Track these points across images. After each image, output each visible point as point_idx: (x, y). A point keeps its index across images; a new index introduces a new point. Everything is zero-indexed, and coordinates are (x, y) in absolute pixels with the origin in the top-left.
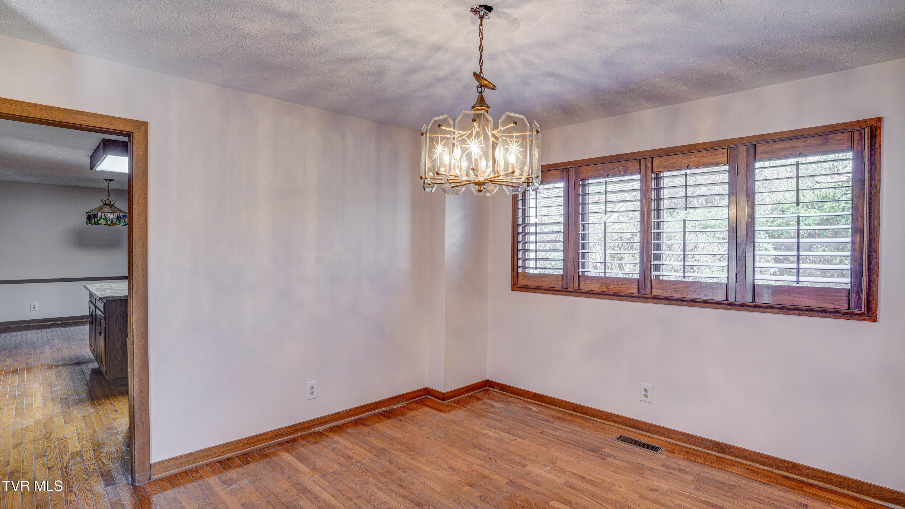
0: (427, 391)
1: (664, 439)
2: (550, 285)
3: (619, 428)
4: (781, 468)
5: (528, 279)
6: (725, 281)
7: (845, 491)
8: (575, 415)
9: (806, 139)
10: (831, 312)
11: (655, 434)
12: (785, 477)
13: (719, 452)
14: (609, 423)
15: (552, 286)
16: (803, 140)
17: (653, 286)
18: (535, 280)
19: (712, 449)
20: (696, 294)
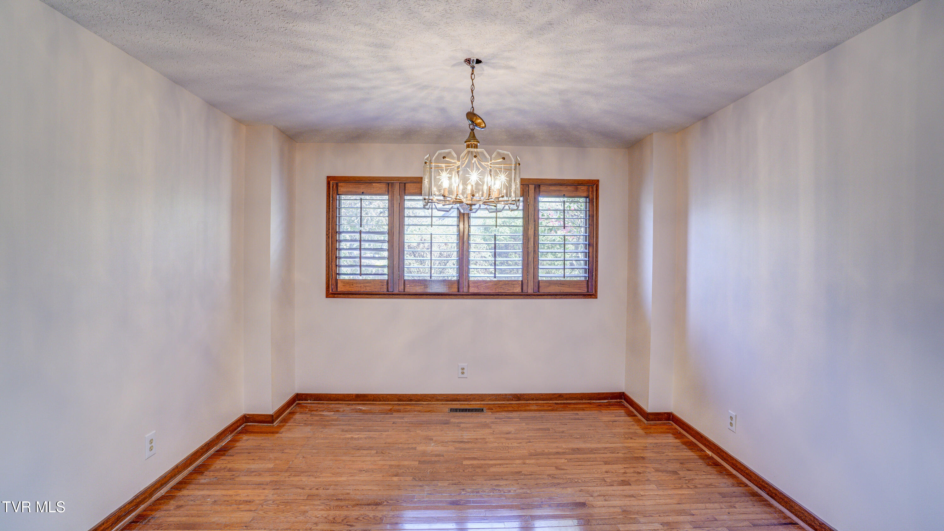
0: (246, 419)
1: (479, 403)
2: (374, 290)
3: (443, 404)
4: (553, 399)
5: (350, 285)
6: (521, 279)
7: (584, 401)
8: (401, 404)
9: (567, 186)
10: (577, 295)
11: (471, 401)
12: (556, 404)
13: (516, 401)
14: (433, 403)
15: (376, 290)
16: (566, 186)
17: (470, 285)
18: (357, 285)
19: (512, 400)
20: (501, 289)
